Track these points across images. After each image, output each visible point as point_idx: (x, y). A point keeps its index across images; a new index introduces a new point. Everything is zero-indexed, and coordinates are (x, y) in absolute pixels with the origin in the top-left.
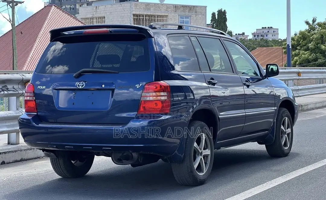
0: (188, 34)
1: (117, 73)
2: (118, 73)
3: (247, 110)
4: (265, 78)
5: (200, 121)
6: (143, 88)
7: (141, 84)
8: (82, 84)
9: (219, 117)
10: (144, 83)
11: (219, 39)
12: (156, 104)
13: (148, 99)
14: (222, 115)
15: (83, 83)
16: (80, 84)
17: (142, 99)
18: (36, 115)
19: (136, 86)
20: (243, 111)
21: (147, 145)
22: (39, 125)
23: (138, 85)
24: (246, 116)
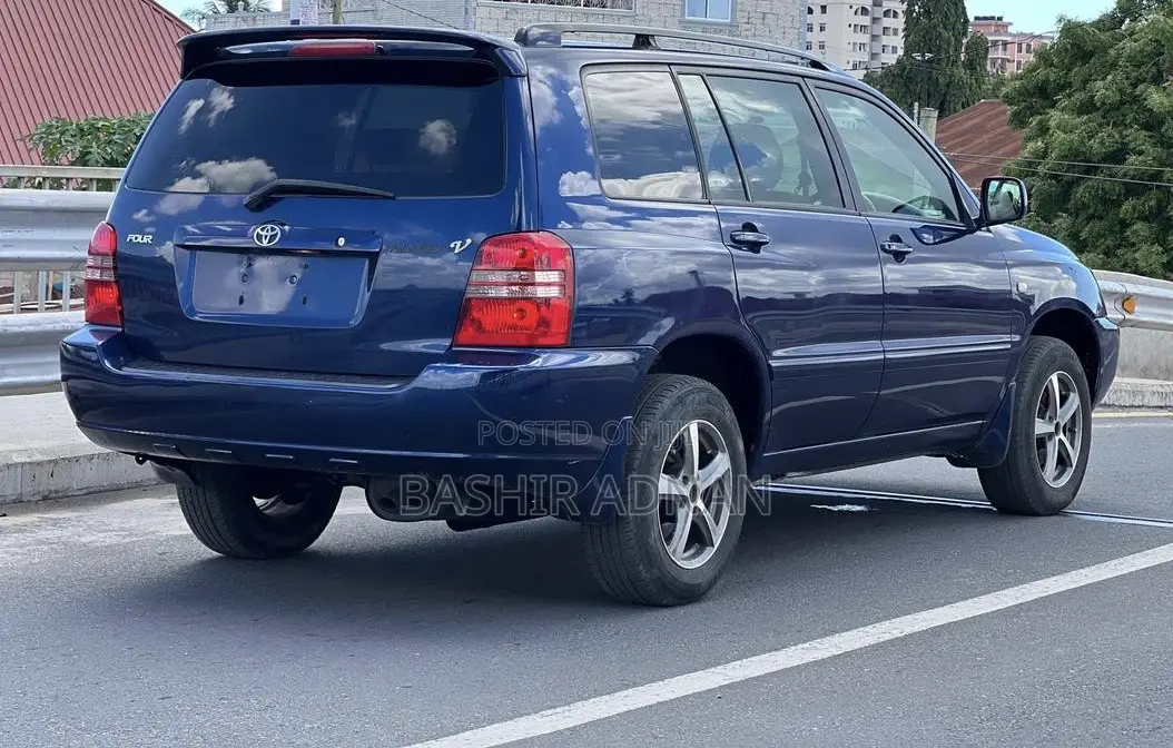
0: (669, 64)
1: (390, 198)
2: (393, 198)
3: (890, 344)
4: (979, 229)
5: (696, 376)
6: (473, 254)
7: (469, 241)
8: (270, 233)
9: (769, 366)
10: (481, 236)
11: (799, 85)
12: (521, 310)
13: (493, 293)
14: (782, 357)
15: (273, 229)
16: (264, 233)
17: (471, 293)
18: (119, 333)
19: (452, 246)
20: (875, 344)
21: (479, 456)
22: (125, 369)
23: (459, 243)
24: (885, 363)
